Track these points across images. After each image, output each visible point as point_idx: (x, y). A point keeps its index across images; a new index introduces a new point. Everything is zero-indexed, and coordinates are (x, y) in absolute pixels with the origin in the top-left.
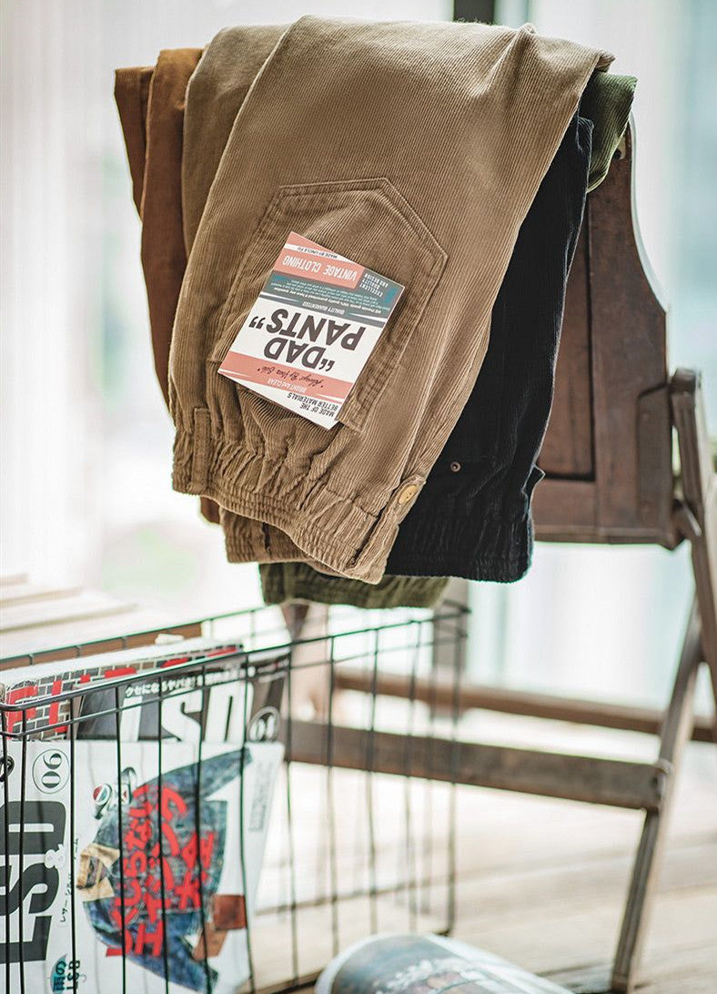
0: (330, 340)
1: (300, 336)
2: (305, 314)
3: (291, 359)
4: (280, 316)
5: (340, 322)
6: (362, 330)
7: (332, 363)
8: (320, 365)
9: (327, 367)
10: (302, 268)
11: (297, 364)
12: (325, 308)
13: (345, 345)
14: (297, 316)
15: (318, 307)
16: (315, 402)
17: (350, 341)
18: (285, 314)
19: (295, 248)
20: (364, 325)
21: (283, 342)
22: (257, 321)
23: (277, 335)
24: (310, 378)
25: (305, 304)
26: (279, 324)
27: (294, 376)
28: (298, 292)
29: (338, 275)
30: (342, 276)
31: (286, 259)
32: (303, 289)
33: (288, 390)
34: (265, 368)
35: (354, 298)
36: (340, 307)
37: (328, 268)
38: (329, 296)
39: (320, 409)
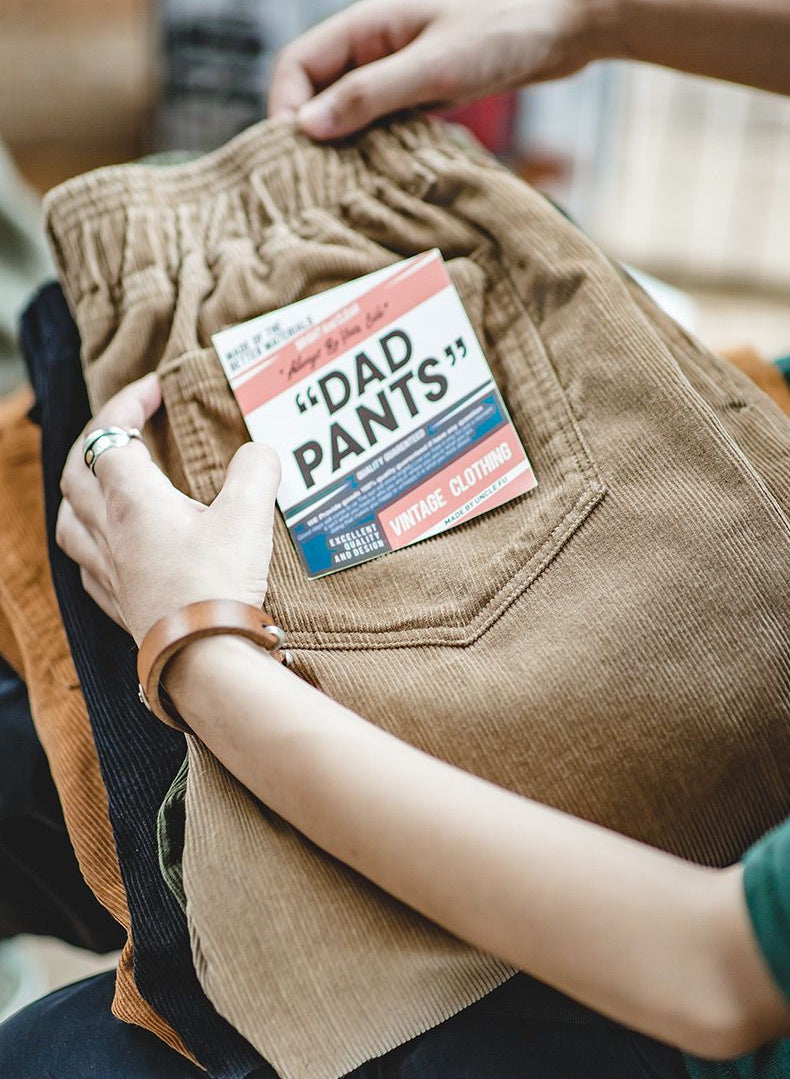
0: (337, 431)
1: (382, 397)
2: (406, 423)
3: (362, 359)
4: (435, 388)
5: (350, 463)
6: (310, 483)
7: (303, 408)
8: (317, 392)
9: (303, 399)
10: (475, 466)
11: (346, 363)
12: (388, 457)
13: (313, 445)
14: (414, 411)
15: (400, 449)
16: (268, 346)
17: (309, 456)
18: (432, 397)
19: (511, 475)
20: (314, 490)
21: (394, 367)
22: (458, 352)
23: (413, 366)
24: (309, 366)
25: (422, 434)
26: (425, 379)
27: (332, 346)
28: (448, 436)
29: (419, 509)
30: (413, 512)
31: (508, 451)
32: (443, 447)
33: (321, 325)
34: (380, 315)
35: (365, 504)
36: (372, 477)
37: (442, 501)
38: (399, 474)
39: (252, 345)
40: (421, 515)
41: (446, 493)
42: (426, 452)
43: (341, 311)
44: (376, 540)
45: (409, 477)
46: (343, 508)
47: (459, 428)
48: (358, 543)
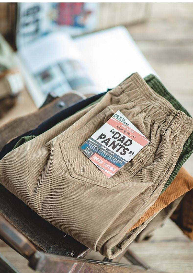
0: (109, 139)
1: (118, 144)
2: (114, 151)
3: (124, 138)
4: (123, 153)
5: (104, 144)
6: (98, 139)
7: (111, 132)
8: (115, 132)
9: (113, 131)
10: (110, 166)
11: (122, 135)
12: (107, 150)
13: (105, 136)
14: (117, 151)
15: (109, 152)
16: (120, 120)
17: (103, 137)
18: (121, 153)
19: (110, 173)
21: (125, 144)
22: (131, 154)
23: (126, 147)
24: (119, 129)
25: (113, 154)
26: (124, 150)
27: (125, 131)
28: (114, 159)
29: (99, 160)
30: (98, 159)
31: (114, 170)
32: (112, 159)
33: (128, 127)
34: (133, 137)
35: (96, 150)
36: (102, 149)
37: (102, 163)
38: (104, 153)
39: (119, 118)
40: (98, 161)
41: (103, 163)
42: (110, 156)
43: (132, 130)
44: (90, 155)
45: (104, 155)
46: (95, 147)
47: (117, 160)
48: (89, 152)
